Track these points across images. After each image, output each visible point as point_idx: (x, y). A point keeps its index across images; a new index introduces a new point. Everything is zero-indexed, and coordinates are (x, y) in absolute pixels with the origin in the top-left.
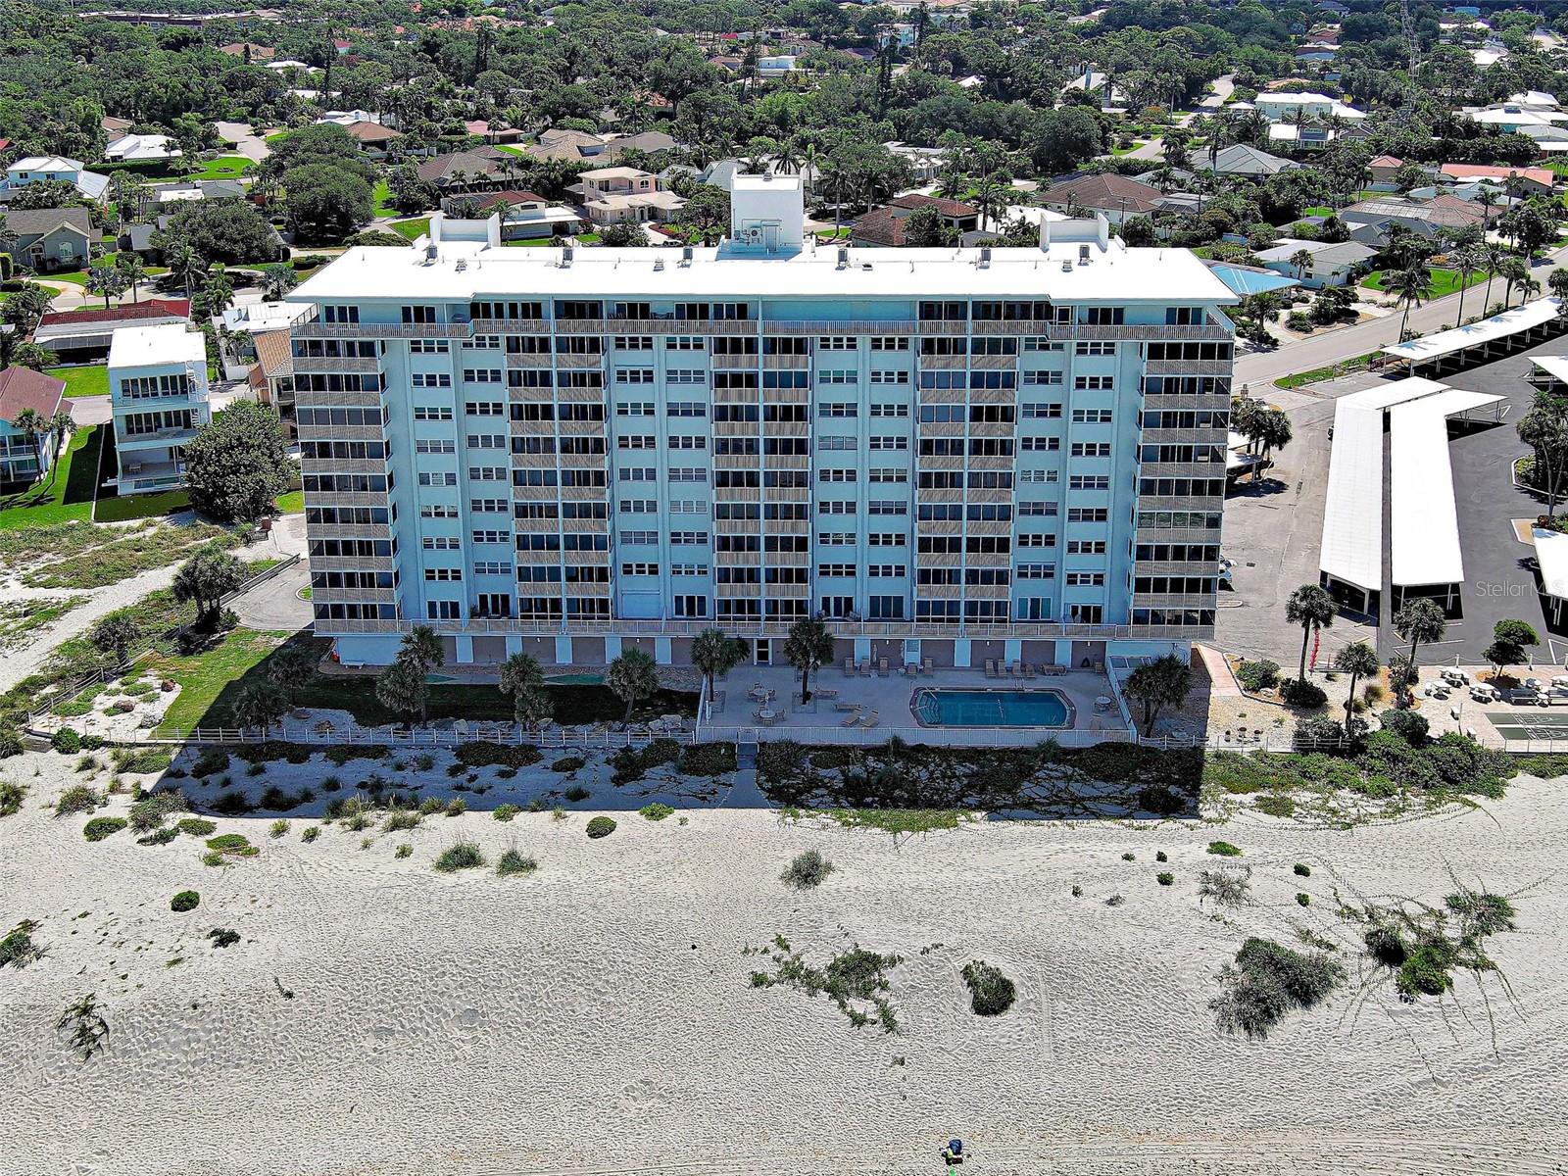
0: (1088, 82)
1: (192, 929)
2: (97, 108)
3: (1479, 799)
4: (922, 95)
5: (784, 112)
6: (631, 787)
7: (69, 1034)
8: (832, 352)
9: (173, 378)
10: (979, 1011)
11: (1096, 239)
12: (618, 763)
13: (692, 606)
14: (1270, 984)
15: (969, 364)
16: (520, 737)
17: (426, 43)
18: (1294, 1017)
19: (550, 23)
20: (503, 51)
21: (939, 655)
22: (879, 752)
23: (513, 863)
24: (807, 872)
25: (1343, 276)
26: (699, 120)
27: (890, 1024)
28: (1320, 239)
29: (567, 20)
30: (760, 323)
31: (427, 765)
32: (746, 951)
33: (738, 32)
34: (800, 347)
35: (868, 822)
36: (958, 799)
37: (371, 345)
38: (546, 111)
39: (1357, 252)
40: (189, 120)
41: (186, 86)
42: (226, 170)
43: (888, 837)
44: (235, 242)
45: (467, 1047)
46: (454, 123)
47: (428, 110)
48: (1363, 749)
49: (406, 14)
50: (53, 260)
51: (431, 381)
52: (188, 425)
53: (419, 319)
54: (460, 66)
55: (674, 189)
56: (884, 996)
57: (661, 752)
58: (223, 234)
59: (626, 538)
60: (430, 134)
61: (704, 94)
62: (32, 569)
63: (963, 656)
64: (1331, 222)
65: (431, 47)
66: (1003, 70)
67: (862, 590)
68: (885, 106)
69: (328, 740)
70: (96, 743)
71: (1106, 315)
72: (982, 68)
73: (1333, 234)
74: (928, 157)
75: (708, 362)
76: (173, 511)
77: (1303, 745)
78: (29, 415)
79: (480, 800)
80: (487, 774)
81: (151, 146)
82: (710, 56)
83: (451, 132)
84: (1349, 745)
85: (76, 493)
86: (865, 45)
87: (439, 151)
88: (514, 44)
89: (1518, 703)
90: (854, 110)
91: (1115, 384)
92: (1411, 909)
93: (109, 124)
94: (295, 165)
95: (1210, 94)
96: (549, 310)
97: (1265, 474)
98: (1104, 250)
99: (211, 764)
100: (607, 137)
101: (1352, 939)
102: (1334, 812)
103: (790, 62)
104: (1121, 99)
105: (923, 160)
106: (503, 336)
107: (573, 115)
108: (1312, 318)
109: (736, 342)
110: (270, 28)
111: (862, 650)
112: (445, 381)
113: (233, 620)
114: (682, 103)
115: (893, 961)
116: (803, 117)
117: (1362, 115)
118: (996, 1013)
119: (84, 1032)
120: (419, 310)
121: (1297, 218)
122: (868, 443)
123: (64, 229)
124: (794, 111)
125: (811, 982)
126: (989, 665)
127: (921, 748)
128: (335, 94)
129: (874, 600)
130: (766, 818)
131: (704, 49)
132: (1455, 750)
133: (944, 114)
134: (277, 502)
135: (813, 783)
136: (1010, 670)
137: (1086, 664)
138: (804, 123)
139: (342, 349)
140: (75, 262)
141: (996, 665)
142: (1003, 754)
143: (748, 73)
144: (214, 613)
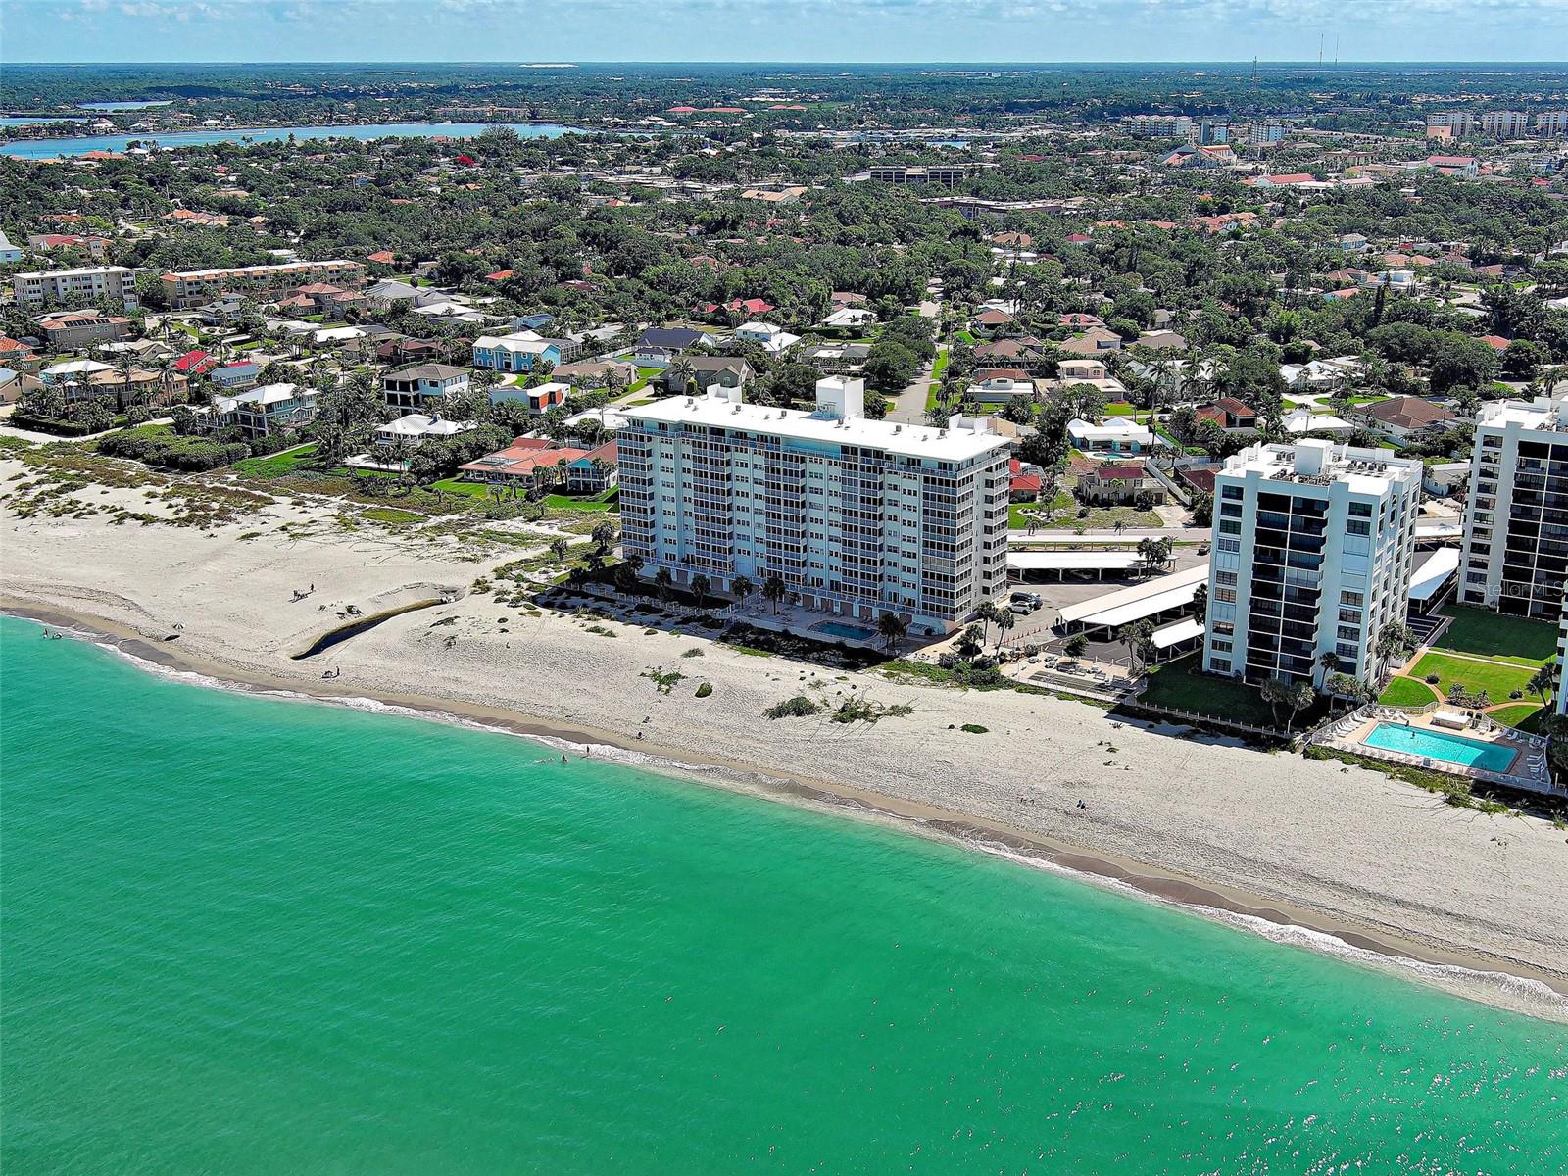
7: (445, 643)
8: (814, 464)
10: (696, 695)
12: (684, 619)
13: (764, 572)
15: (860, 476)
16: (662, 605)
23: (611, 634)
24: (692, 654)
27: (668, 692)
31: (623, 607)
32: (647, 667)
38: (1117, 312)
40: (887, 300)
43: (739, 654)
48: (953, 667)
51: (667, 456)
59: (738, 537)
60: (1024, 323)
63: (855, 612)
67: (828, 576)
69: (600, 594)
71: (914, 460)
80: (639, 613)
83: (1045, 322)
89: (1061, 671)
91: (918, 494)
92: (875, 704)
96: (708, 431)
106: (691, 440)
111: (818, 601)
112: (672, 457)
115: (684, 678)
122: (827, 507)
123: (727, 370)
125: (657, 679)
126: (865, 618)
129: (832, 582)
136: (872, 622)
144: (603, 548)
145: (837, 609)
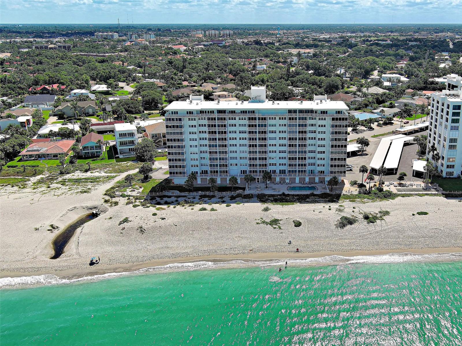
0: (341, 71)
1: (157, 218)
2: (89, 78)
3: (390, 200)
4: (298, 75)
5: (263, 79)
6: (233, 201)
7: (139, 231)
8: (271, 120)
9: (130, 133)
10: (295, 226)
11: (325, 99)
12: (231, 197)
13: (244, 172)
14: (345, 222)
15: (298, 122)
16: (212, 194)
17: (169, 61)
18: (349, 227)
19: (200, 57)
20: (190, 64)
21: (293, 181)
22: (280, 195)
23: (213, 210)
24: (266, 209)
25: (392, 115)
26: (242, 81)
27: (280, 228)
28: (388, 108)
29: (205, 56)
30: (257, 114)
31: (194, 198)
32: (255, 220)
33: (251, 59)
34: (265, 119)
35: (277, 204)
36: (295, 201)
37: (181, 119)
38: (203, 79)
39: (396, 110)
40: (111, 81)
41: (109, 72)
42: (123, 93)
43: (281, 206)
44: (133, 108)
45: (208, 232)
46: (179, 82)
47: (172, 78)
48: (370, 193)
49: (161, 54)
50: (88, 113)
51: (192, 126)
52: (133, 143)
53: (190, 113)
54: (178, 68)
55: (236, 97)
56: (279, 225)
57: (239, 196)
58: (130, 106)
59: (231, 158)
60: (174, 84)
61: (243, 74)
62: (106, 171)
63: (297, 180)
64: (391, 104)
65: (170, 62)
66: (319, 68)
67: (278, 168)
68: (288, 78)
69: (174, 195)
70: (130, 196)
71: (324, 112)
72: (313, 68)
73: (392, 106)
74: (298, 90)
75: (247, 122)
76: (132, 161)
77: (360, 193)
78: (100, 141)
79: (206, 202)
80: (206, 199)
81: (103, 87)
82: (244, 65)
83: (179, 84)
84: (368, 193)
85: (110, 157)
86: (284, 62)
87: (176, 89)
88: (192, 62)
89: (402, 187)
90: (281, 78)
91: (326, 126)
92: (372, 213)
93: (91, 82)
94: (143, 91)
95: (372, 75)
96: (216, 112)
97: (364, 152)
98: (326, 101)
99: (153, 198)
100: (219, 85)
101: (361, 216)
102: (363, 201)
103: (265, 67)
104: (349, 76)
105: (297, 90)
106: (206, 117)
107: (210, 79)
108: (383, 124)
109: (252, 118)
110: (125, 57)
111: (278, 179)
112: (195, 126)
113: (151, 177)
114: (237, 76)
115: (281, 220)
116: (268, 80)
117: (409, 80)
118: (298, 227)
119: (141, 230)
120: (190, 112)
121: (384, 103)
122: (279, 138)
123: (90, 105)
124: (265, 79)
125: (267, 223)
126: (303, 182)
127: (288, 194)
128: (146, 75)
129: (280, 170)
130: (259, 204)
131: (242, 63)
132: (387, 193)
133: (303, 79)
134: (154, 159)
135: (267, 200)
136: (306, 183)
137: (321, 182)
138: (268, 82)
139: (175, 120)
140: (93, 114)
141: (304, 182)
142: (304, 195)
143: (254, 70)
144: (147, 176)
145: (288, 181)
